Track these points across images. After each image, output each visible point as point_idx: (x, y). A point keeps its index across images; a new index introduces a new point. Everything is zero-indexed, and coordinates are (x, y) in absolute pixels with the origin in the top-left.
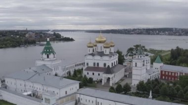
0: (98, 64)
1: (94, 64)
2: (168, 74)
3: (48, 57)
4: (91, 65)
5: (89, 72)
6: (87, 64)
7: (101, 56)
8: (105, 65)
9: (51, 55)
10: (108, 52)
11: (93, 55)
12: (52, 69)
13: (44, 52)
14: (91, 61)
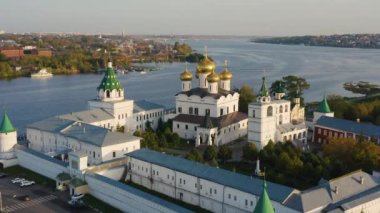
0: (196, 110)
1: (191, 109)
2: (322, 132)
3: (108, 95)
4: (185, 111)
5: (180, 123)
6: (180, 109)
7: (202, 97)
8: (208, 112)
9: (114, 93)
10: (215, 90)
11: (189, 94)
12: (113, 117)
13: (102, 87)
14: (185, 104)
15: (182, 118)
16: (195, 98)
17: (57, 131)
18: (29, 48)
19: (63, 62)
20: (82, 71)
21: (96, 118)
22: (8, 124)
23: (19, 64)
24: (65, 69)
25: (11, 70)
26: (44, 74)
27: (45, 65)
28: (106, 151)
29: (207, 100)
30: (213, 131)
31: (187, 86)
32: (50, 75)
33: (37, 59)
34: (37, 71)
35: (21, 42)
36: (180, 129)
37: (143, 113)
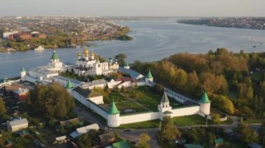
0: (82, 65)
4: (79, 66)
5: (76, 70)
6: (77, 65)
7: (83, 61)
8: (85, 66)
9: (55, 60)
10: (87, 59)
11: (79, 60)
12: (54, 67)
13: (52, 58)
14: (79, 63)
15: (77, 68)
16: (81, 62)
17: (37, 71)
18: (35, 32)
19: (50, 42)
20: (59, 47)
21: (49, 68)
22: (23, 69)
23: (29, 43)
24: (51, 46)
25: (25, 46)
26: (41, 48)
27: (42, 44)
28: (48, 76)
29: (85, 62)
30: (84, 72)
31: (79, 58)
32: (43, 49)
33: (38, 40)
34: (37, 47)
35: (31, 28)
36: (76, 72)
37: (66, 66)
